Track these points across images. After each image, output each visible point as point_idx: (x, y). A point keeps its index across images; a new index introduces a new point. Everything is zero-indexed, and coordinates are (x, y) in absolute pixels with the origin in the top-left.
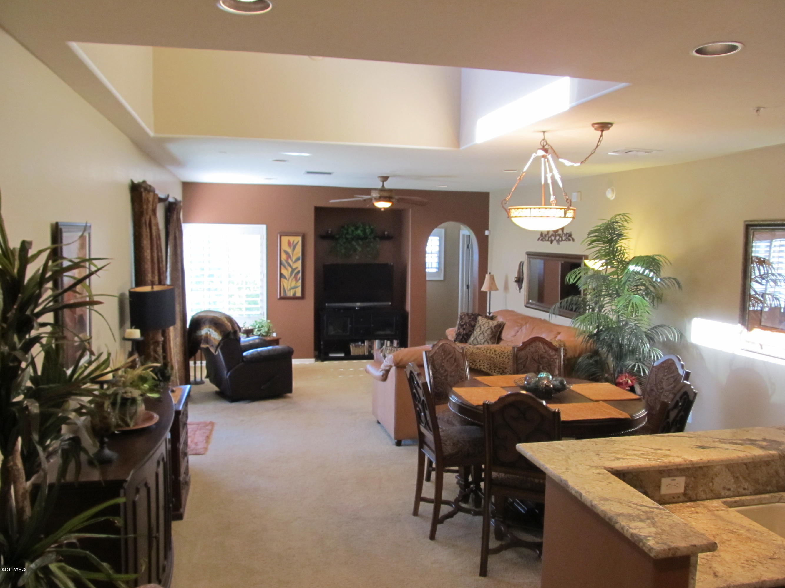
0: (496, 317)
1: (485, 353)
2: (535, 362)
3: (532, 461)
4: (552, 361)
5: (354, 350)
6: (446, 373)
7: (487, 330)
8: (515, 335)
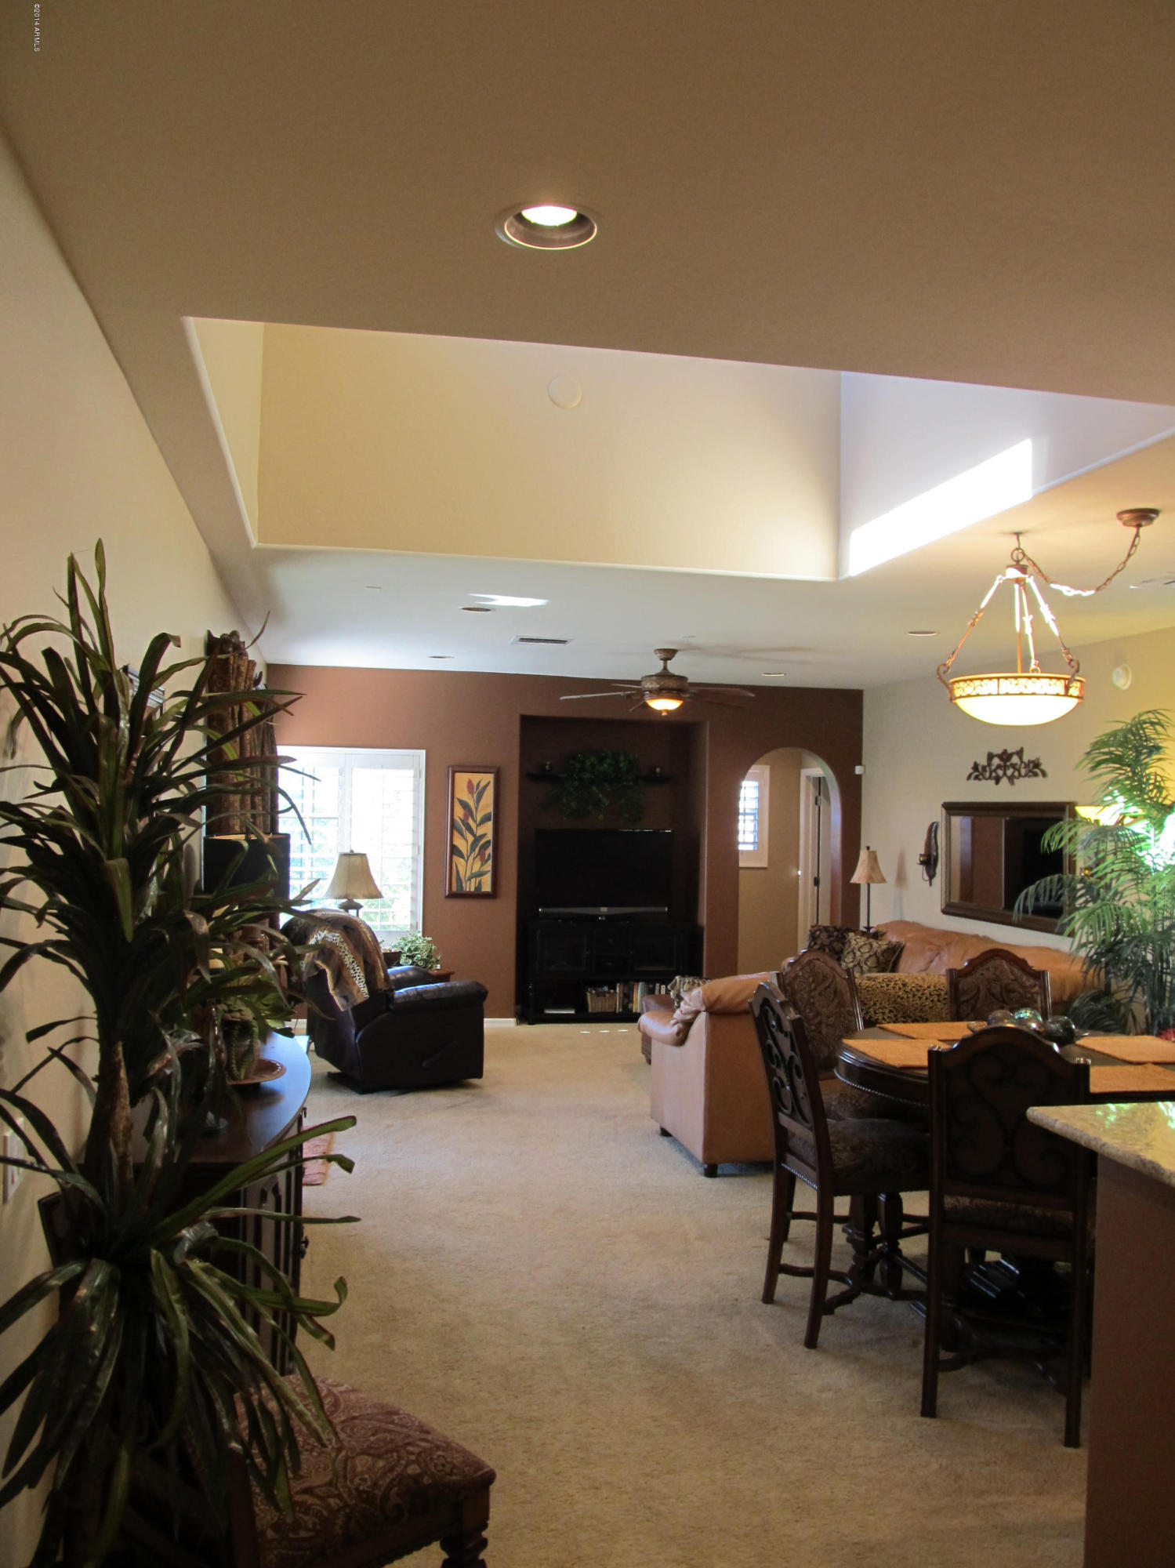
0: (884, 934)
1: (885, 989)
2: (994, 1000)
3: (1069, 1136)
4: (1029, 998)
5: (593, 1003)
6: (819, 1018)
7: (867, 959)
8: (926, 969)
